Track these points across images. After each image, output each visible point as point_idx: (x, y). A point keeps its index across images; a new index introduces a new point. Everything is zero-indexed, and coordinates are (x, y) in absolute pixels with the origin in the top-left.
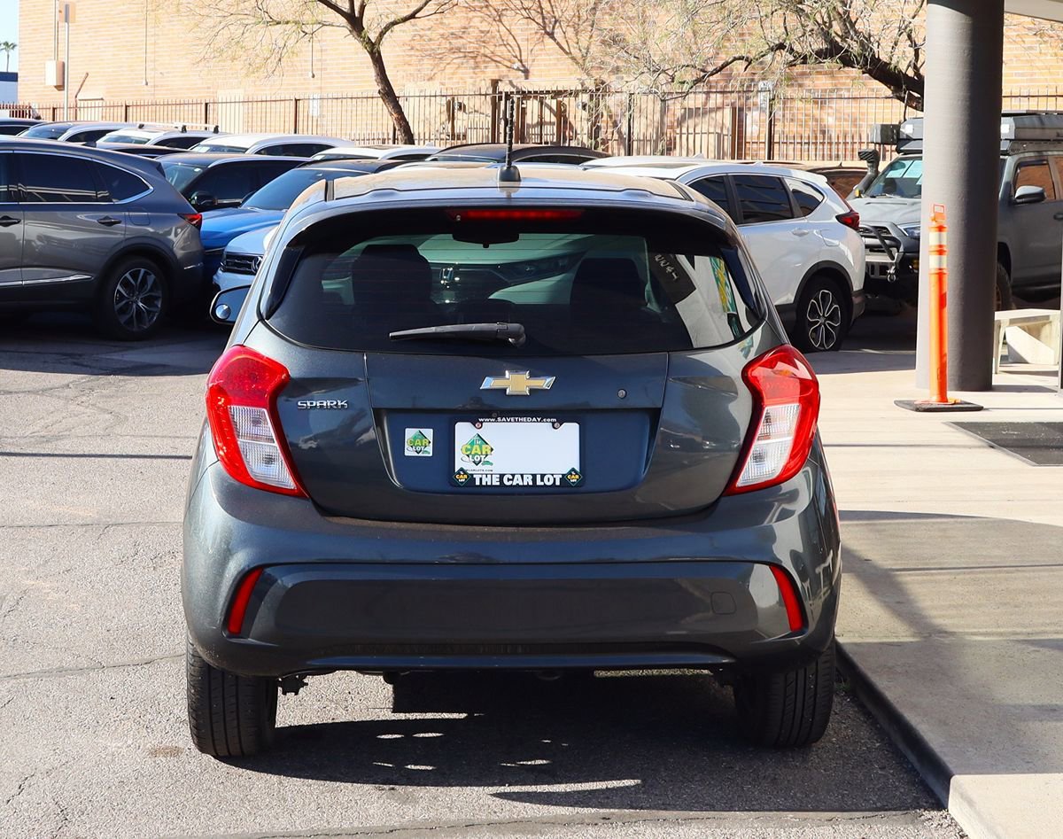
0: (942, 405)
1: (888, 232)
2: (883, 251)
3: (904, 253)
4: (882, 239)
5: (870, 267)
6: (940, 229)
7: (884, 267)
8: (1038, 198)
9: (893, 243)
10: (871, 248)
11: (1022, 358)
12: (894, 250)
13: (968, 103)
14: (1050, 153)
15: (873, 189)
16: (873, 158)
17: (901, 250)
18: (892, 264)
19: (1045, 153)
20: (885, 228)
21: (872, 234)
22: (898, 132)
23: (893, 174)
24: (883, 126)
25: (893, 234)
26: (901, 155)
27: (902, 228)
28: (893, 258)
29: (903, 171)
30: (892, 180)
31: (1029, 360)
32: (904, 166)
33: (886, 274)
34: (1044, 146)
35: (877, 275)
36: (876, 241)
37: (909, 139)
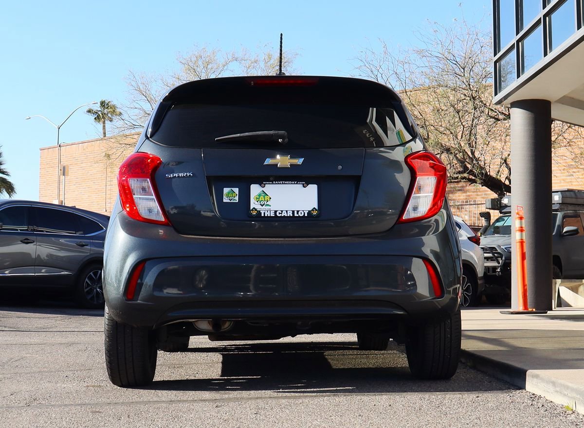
0: (525, 311)
1: (496, 250)
2: (494, 260)
3: (505, 260)
4: (493, 254)
5: (487, 269)
6: (521, 218)
7: (494, 268)
8: (574, 233)
9: (499, 255)
10: (487, 259)
11: (569, 304)
12: (500, 259)
14: (581, 212)
15: (487, 232)
16: (487, 216)
17: (503, 259)
18: (499, 266)
19: (578, 212)
20: (494, 248)
21: (488, 251)
22: (501, 203)
23: (498, 224)
24: (492, 199)
25: (499, 251)
26: (502, 215)
27: (503, 247)
28: (499, 263)
29: (503, 222)
30: (498, 227)
31: (572, 305)
32: (504, 220)
33: (496, 272)
34: (577, 208)
35: (491, 273)
36: (490, 255)
37: (506, 206)
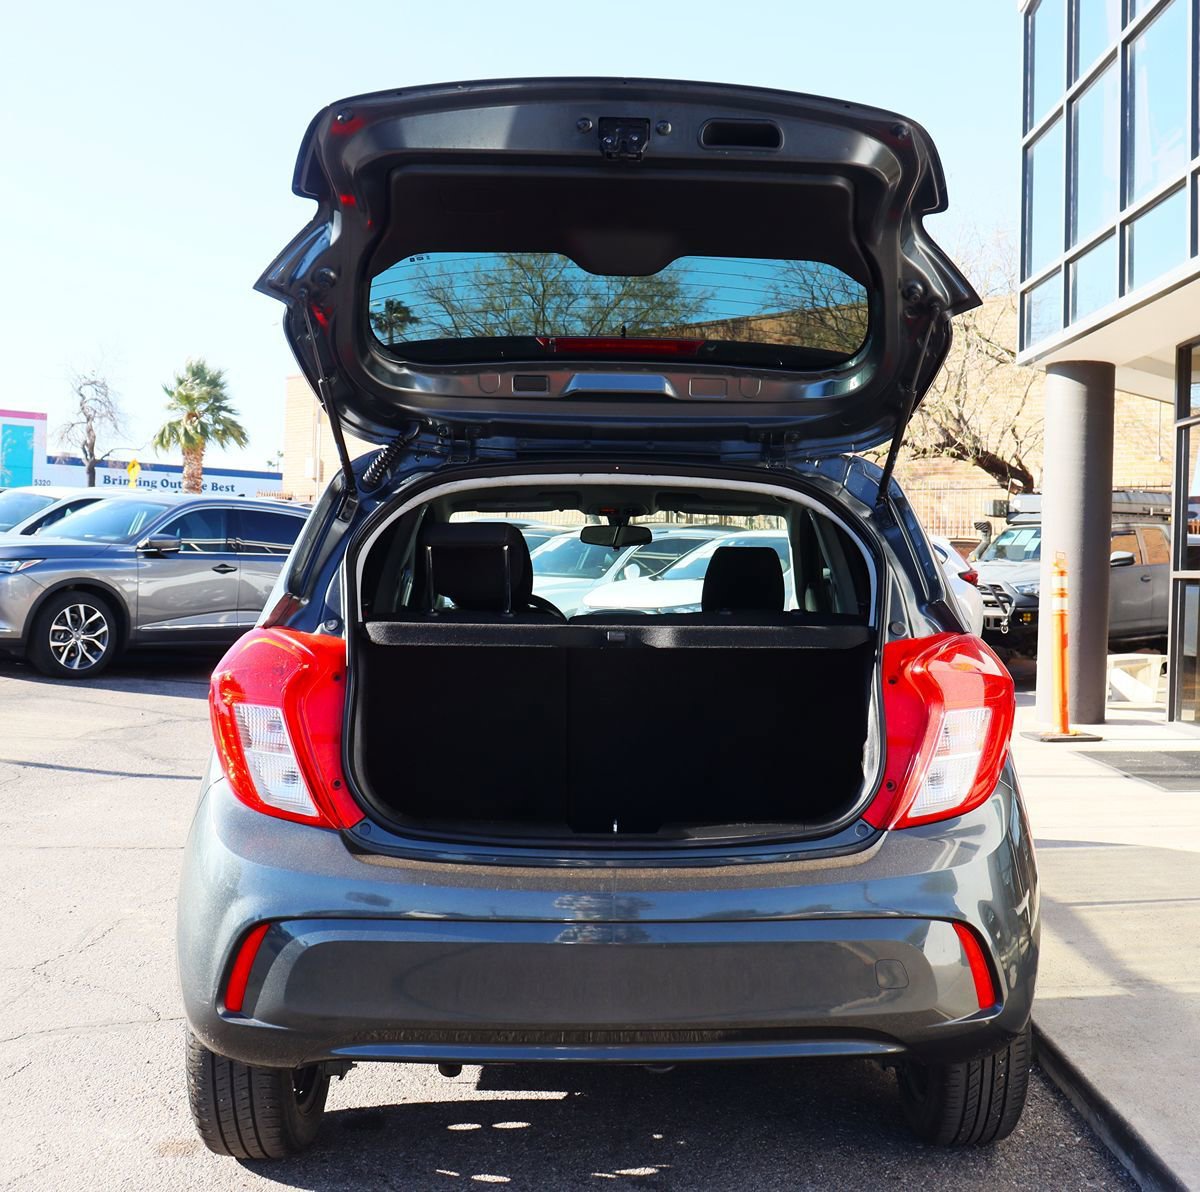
0: (1064, 736)
1: (1001, 590)
2: (997, 606)
3: (1016, 607)
4: (997, 596)
5: (987, 620)
6: (1062, 573)
7: (998, 621)
8: (1130, 561)
9: (1006, 599)
10: (986, 603)
11: (1124, 697)
12: (1007, 605)
13: (1083, 463)
14: (1135, 525)
15: (986, 555)
16: (986, 528)
17: (1013, 605)
18: (1005, 617)
19: (1131, 525)
20: (999, 586)
21: (988, 591)
22: (1008, 507)
23: (1004, 542)
24: (995, 501)
25: (1006, 592)
26: (1010, 526)
27: (1013, 586)
28: (1006, 612)
29: (1012, 539)
30: (1003, 547)
32: (1013, 535)
33: (1000, 626)
34: (1131, 519)
35: (992, 627)
36: (992, 598)
37: (1017, 513)
